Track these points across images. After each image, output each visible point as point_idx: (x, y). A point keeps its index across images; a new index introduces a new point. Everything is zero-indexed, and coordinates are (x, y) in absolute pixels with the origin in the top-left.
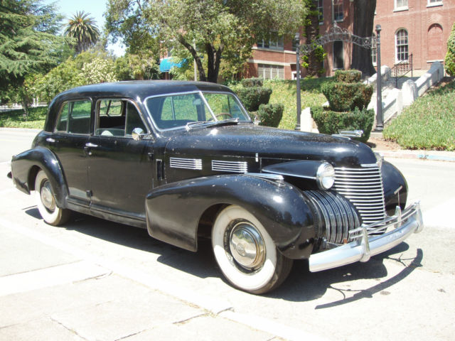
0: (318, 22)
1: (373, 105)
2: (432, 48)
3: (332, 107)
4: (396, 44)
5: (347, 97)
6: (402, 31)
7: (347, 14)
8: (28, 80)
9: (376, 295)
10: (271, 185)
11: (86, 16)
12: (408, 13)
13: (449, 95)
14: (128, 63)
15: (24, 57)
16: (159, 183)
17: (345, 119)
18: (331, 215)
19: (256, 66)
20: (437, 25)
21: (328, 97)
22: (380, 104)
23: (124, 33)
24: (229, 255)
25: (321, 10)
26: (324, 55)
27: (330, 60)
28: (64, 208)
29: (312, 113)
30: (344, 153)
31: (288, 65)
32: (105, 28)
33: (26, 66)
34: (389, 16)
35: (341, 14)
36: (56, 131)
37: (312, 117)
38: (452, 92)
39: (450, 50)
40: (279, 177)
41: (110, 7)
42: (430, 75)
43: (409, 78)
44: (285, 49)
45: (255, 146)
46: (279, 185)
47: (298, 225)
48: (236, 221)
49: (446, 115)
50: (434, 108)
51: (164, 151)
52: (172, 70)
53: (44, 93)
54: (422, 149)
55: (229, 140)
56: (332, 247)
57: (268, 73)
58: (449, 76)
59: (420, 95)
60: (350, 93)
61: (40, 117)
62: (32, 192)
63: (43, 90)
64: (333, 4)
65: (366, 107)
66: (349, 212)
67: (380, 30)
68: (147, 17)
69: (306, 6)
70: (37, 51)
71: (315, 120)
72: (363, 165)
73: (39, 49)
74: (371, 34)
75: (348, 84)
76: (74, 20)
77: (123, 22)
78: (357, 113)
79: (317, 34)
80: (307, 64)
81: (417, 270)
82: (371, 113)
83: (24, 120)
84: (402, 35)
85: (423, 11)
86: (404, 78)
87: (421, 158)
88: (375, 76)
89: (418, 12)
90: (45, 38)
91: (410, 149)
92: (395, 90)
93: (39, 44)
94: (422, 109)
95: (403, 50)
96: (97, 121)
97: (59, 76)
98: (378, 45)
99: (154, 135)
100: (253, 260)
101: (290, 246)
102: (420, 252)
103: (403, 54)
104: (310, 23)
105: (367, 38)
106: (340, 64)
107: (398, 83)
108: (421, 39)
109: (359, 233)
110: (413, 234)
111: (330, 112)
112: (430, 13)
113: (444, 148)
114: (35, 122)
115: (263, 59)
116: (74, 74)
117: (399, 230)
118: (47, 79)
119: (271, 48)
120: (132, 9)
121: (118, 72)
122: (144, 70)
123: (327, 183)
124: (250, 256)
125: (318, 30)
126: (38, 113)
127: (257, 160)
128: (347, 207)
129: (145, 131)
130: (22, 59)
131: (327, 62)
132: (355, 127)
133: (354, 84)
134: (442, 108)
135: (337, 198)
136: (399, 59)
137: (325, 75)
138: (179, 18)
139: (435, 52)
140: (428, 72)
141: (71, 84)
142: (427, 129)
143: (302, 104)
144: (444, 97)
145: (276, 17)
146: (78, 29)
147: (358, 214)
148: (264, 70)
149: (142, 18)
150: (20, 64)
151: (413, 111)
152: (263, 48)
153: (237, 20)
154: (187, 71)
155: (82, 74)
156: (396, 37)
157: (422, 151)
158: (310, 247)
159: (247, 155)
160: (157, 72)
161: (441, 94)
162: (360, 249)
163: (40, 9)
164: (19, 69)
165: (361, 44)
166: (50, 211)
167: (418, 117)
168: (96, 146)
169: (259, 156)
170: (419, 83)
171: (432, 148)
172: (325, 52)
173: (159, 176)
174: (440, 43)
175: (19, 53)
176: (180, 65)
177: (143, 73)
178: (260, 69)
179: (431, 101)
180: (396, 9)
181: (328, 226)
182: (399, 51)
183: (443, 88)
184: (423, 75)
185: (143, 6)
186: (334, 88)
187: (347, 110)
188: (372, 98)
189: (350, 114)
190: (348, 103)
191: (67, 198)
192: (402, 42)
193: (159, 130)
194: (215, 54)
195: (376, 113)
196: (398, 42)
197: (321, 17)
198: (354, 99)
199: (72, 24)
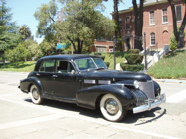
0: (120, 30)
1: (143, 62)
2: (164, 40)
3: (129, 63)
4: (151, 39)
5: (134, 59)
6: (153, 34)
7: (131, 27)
8: (6, 52)
9: (153, 121)
10: (120, 87)
11: (26, 26)
12: (155, 27)
13: (171, 58)
14: (44, 45)
15: (4, 43)
16: (80, 88)
17: (133, 68)
18: (138, 96)
19: (96, 47)
20: (166, 31)
21: (127, 59)
22: (146, 62)
23: (45, 34)
24: (106, 110)
25: (121, 25)
26: (122, 43)
27: (125, 45)
28: (43, 98)
29: (121, 65)
30: (140, 77)
31: (108, 46)
32: (37, 32)
33: (5, 46)
34: (148, 28)
35: (129, 27)
36: (40, 71)
37: (121, 67)
38: (173, 57)
39: (171, 41)
40: (123, 85)
41: (40, 24)
42: (164, 51)
43: (156, 52)
44: (107, 40)
45: (113, 76)
46: (123, 87)
47: (129, 99)
48: (108, 99)
49: (171, 66)
50: (166, 63)
51: (82, 78)
52: (62, 48)
53: (13, 57)
54: (162, 78)
55: (104, 74)
56: (139, 106)
57: (103, 50)
58: (171, 51)
59: (161, 58)
60: (135, 58)
61: (10, 67)
62: (29, 93)
63: (12, 56)
64: (126, 23)
65: (141, 63)
66: (144, 96)
67: (145, 34)
68: (54, 28)
69: (116, 24)
70: (8, 40)
71: (122, 68)
72: (147, 81)
73: (9, 40)
74: (141, 35)
75: (134, 54)
76: (22, 28)
77: (45, 30)
78: (138, 65)
79: (120, 35)
80: (116, 46)
81: (164, 115)
82: (143, 65)
83: (4, 68)
84: (153, 35)
85: (161, 26)
86: (154, 52)
87: (162, 82)
88: (143, 51)
89: (159, 26)
90: (13, 35)
91: (158, 78)
92: (151, 56)
93: (10, 38)
94: (161, 63)
95: (153, 41)
96: (56, 68)
97: (19, 51)
98: (145, 39)
99: (78, 73)
100: (114, 112)
101: (127, 105)
102: (165, 110)
103: (153, 42)
104: (117, 30)
105: (141, 37)
106: (129, 46)
107: (152, 53)
108: (160, 36)
109: (147, 101)
110: (163, 103)
111: (128, 65)
112: (163, 27)
113: (171, 78)
114: (9, 69)
115: (98, 44)
116: (24, 50)
117: (159, 101)
118: (14, 52)
119: (101, 40)
120: (48, 25)
121: (42, 49)
122: (51, 48)
123: (137, 87)
124: (113, 110)
125: (120, 33)
126: (9, 65)
127: (114, 80)
128: (143, 94)
129: (75, 71)
130: (3, 44)
131: (124, 45)
132: (137, 70)
133: (136, 54)
134: (169, 63)
135: (140, 92)
136: (152, 44)
137: (123, 50)
138: (67, 28)
139: (166, 41)
140: (164, 50)
141: (23, 54)
142: (164, 71)
143: (116, 62)
144: (170, 59)
145: (105, 28)
146: (23, 31)
147: (146, 96)
148: (99, 48)
149: (52, 28)
150: (3, 46)
151: (158, 64)
152: (98, 40)
153: (89, 30)
154: (68, 49)
155: (28, 50)
156: (150, 36)
157: (162, 79)
158: (133, 106)
159: (110, 78)
160: (56, 49)
161: (169, 58)
162: (148, 106)
163: (10, 24)
164: (2, 47)
165: (138, 39)
166: (36, 99)
167: (160, 66)
168: (57, 76)
169: (115, 79)
170: (160, 54)
171: (166, 78)
172: (123, 42)
173: (80, 86)
174: (167, 38)
175: (2, 41)
176: (65, 47)
177: (50, 49)
178: (97, 48)
179: (165, 60)
180: (150, 25)
181: (137, 100)
182: (152, 41)
183: (169, 56)
184: (162, 51)
185: (53, 23)
186: (129, 56)
187: (134, 64)
188: (143, 59)
189: (135, 66)
190: (135, 61)
191: (44, 94)
192: (153, 38)
193: (80, 71)
194: (80, 42)
195: (145, 65)
196: (151, 38)
197: (121, 28)
198: (137, 60)
199: (21, 29)
